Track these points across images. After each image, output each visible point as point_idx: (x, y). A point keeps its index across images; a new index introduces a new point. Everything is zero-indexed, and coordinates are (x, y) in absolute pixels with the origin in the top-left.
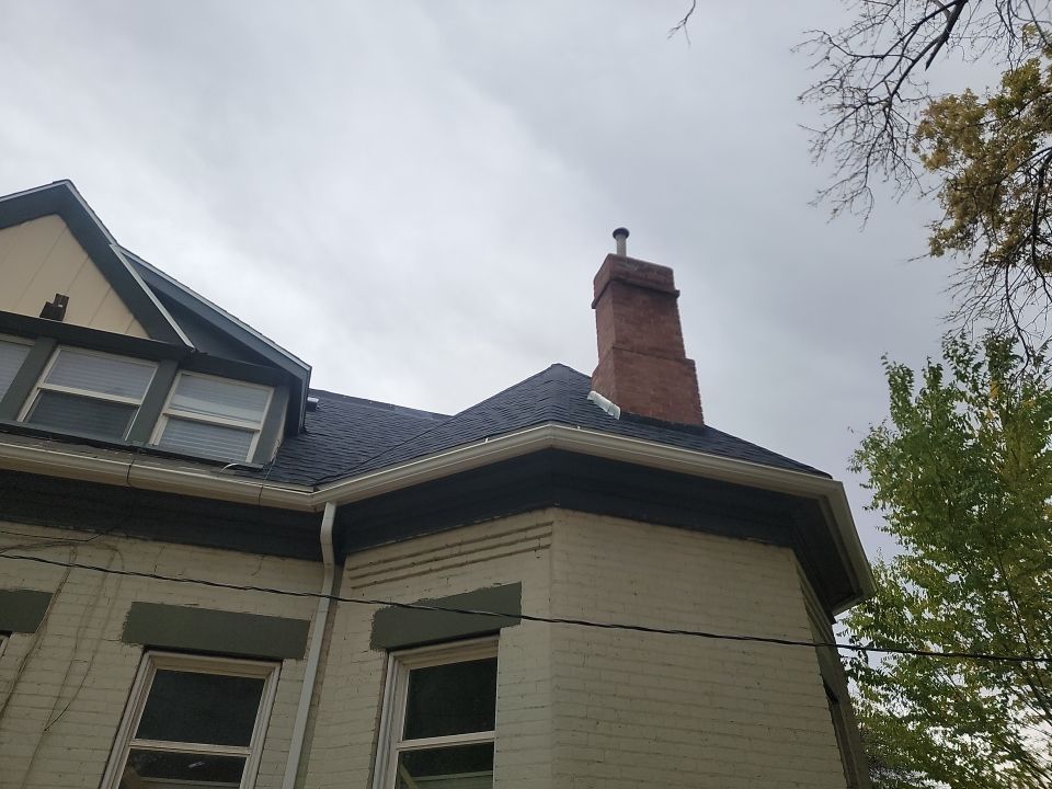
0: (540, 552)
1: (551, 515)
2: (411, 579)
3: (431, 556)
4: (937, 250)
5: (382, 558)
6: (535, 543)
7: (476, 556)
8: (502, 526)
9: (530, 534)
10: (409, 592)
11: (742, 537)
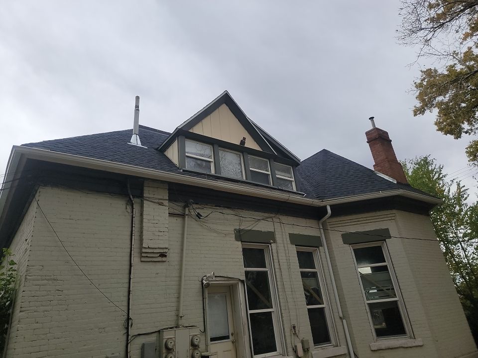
0: (391, 221)
1: (394, 211)
2: (352, 226)
3: (357, 220)
4: (415, 115)
5: (340, 220)
6: (390, 218)
7: (371, 221)
8: (379, 213)
9: (388, 216)
10: (353, 229)
11: (421, 214)
